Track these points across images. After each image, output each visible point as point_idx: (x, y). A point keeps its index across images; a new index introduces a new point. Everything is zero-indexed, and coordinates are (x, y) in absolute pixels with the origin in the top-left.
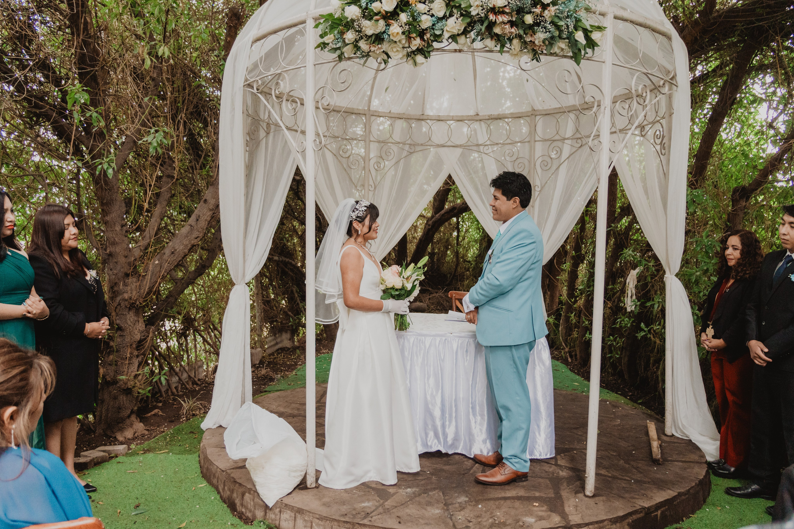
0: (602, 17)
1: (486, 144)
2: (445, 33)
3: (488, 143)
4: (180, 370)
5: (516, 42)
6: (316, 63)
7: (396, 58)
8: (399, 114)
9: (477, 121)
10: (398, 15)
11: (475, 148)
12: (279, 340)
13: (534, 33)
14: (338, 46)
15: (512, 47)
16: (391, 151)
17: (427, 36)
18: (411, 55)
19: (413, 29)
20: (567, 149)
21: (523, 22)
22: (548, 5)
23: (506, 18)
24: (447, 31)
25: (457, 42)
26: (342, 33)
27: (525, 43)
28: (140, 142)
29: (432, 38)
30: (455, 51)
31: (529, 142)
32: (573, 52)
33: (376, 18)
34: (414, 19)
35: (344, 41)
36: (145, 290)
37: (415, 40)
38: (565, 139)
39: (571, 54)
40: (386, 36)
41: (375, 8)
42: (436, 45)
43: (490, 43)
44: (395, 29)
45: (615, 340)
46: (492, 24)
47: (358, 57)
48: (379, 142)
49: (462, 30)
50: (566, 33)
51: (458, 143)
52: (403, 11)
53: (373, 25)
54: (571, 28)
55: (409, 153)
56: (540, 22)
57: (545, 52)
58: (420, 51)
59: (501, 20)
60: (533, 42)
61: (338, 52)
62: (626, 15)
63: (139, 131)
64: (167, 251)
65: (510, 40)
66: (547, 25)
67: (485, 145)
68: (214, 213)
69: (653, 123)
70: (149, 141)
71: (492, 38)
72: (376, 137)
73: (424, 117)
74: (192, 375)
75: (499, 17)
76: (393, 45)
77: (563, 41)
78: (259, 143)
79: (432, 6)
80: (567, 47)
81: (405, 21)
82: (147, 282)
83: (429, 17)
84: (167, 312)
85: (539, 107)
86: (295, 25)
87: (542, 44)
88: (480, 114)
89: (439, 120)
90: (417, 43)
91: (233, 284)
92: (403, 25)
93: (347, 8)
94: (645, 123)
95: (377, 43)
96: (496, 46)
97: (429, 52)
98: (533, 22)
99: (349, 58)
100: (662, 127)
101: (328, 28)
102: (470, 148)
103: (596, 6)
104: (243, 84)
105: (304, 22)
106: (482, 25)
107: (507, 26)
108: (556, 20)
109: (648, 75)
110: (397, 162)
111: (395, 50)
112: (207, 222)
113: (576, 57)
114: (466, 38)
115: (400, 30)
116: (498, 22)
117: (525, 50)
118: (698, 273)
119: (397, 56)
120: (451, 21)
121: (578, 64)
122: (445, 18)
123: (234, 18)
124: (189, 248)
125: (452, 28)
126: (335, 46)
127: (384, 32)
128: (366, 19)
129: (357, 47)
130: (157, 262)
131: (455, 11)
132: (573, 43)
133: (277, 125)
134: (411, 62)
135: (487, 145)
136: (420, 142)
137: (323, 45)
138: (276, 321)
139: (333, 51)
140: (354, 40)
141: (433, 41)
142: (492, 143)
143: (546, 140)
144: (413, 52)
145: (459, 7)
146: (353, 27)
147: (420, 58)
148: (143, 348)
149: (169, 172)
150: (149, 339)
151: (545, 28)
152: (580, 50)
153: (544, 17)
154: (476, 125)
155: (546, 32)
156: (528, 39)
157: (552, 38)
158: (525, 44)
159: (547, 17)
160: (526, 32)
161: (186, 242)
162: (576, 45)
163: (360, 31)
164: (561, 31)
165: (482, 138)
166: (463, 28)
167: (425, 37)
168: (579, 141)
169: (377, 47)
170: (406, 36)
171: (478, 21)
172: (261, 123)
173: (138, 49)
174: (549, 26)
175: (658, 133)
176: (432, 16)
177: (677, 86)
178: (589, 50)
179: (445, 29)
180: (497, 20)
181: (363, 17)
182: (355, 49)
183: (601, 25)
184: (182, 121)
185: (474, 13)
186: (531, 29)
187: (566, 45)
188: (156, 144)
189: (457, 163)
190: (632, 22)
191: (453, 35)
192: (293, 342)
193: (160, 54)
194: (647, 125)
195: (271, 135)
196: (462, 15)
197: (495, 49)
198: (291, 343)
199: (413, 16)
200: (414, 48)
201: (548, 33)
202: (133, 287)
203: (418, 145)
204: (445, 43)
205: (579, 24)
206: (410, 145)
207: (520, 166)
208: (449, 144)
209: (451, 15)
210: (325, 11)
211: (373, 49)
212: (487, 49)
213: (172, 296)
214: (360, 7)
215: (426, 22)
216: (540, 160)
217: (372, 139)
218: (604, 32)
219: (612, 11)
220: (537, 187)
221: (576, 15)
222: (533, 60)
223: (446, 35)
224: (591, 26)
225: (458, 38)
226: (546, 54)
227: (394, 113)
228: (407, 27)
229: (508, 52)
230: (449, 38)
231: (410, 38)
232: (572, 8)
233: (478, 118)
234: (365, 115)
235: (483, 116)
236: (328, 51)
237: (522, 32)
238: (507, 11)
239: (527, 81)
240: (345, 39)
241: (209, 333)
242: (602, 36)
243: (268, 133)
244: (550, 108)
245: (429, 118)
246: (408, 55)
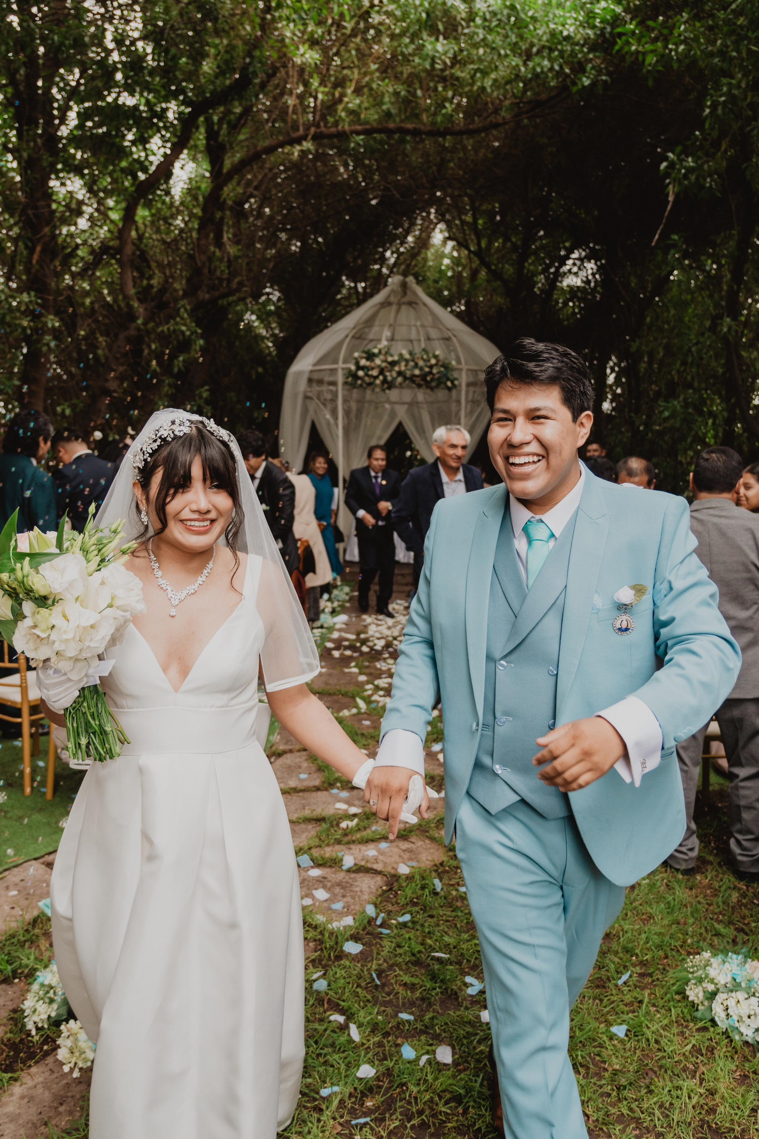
5: (424, 385)
13: (431, 384)
14: (353, 384)
15: (423, 388)
19: (385, 381)
21: (427, 379)
22: (437, 372)
23: (420, 378)
25: (401, 386)
26: (355, 379)
42: (394, 387)
43: (414, 386)
44: (378, 382)
47: (361, 389)
53: (369, 379)
54: (446, 380)
56: (433, 379)
58: (387, 389)
66: (436, 380)
76: (377, 386)
77: (443, 385)
80: (445, 387)
87: (434, 387)
90: (386, 386)
96: (417, 387)
97: (391, 389)
99: (358, 389)
106: (411, 380)
107: (421, 381)
108: (440, 378)
113: (449, 389)
114: (405, 385)
117: (429, 388)
119: (377, 390)
121: (450, 392)
125: (400, 381)
127: (374, 382)
134: (384, 392)
139: (351, 386)
144: (384, 389)
145: (402, 374)
147: (387, 392)
155: (435, 383)
167: (389, 384)
176: (392, 377)
179: (397, 381)
180: (416, 379)
182: (361, 386)
185: (408, 376)
186: (430, 381)
189: (404, 414)
196: (403, 377)
209: (399, 376)
211: (368, 387)
214: (364, 372)
215: (389, 378)
221: (448, 376)
222: (432, 390)
224: (455, 378)
226: (437, 390)
230: (398, 384)
231: (384, 384)
232: (446, 373)
237: (426, 383)
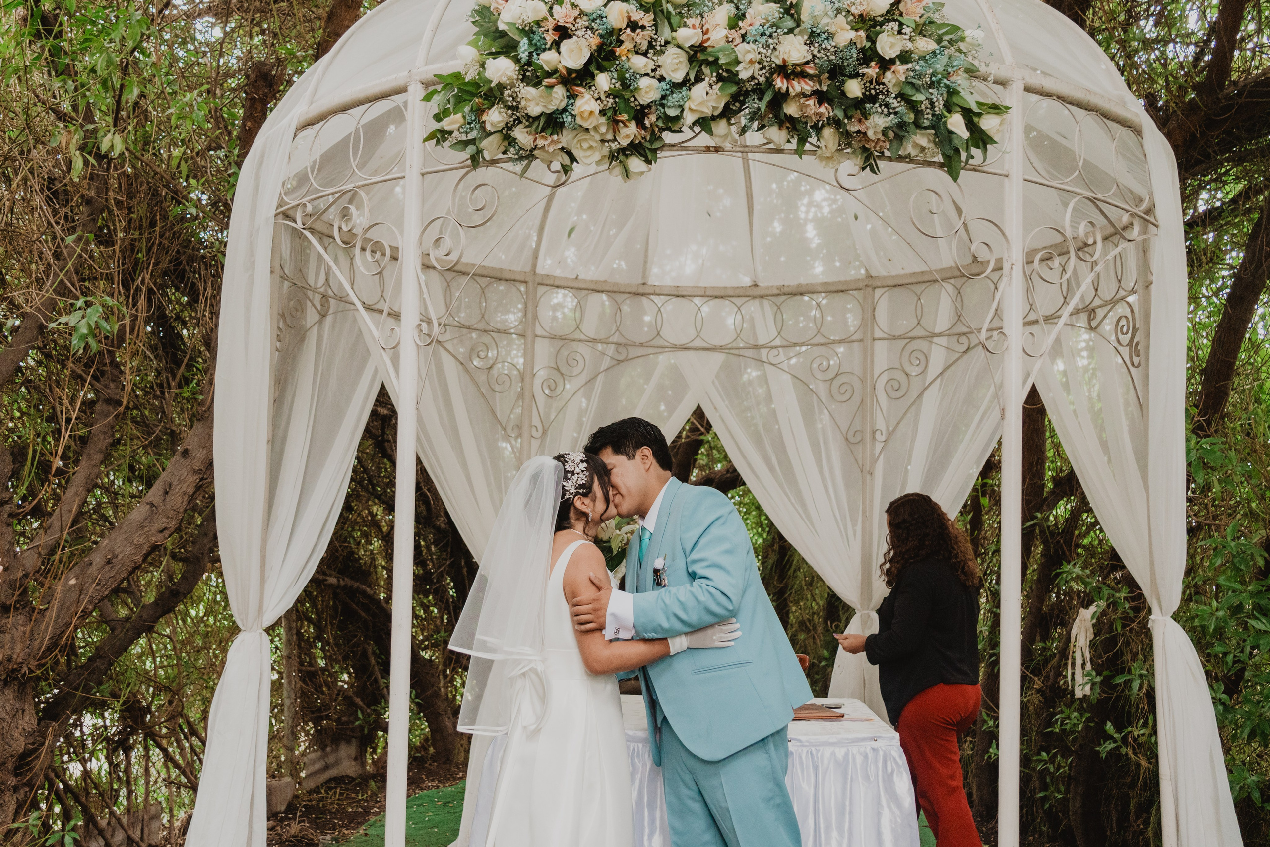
0: (1001, 87)
1: (773, 344)
2: (686, 113)
3: (778, 342)
4: (109, 823)
5: (828, 132)
6: (424, 171)
7: (588, 161)
8: (596, 282)
9: (754, 297)
10: (593, 77)
11: (750, 353)
12: (331, 759)
13: (866, 115)
14: (470, 137)
15: (822, 144)
16: (579, 358)
17: (651, 119)
18: (618, 156)
19: (622, 105)
20: (938, 357)
21: (843, 94)
22: (892, 61)
23: (807, 86)
24: (690, 109)
25: (710, 132)
26: (479, 112)
27: (847, 134)
28: (53, 325)
29: (660, 124)
30: (708, 149)
31: (861, 341)
32: (943, 154)
33: (546, 81)
34: (625, 85)
35: (483, 128)
36: (43, 640)
37: (627, 126)
38: (934, 335)
39: (939, 158)
40: (567, 118)
41: (547, 62)
42: (668, 138)
43: (777, 135)
44: (587, 104)
45: (1052, 760)
46: (781, 98)
47: (510, 160)
48: (553, 338)
49: (720, 109)
50: (930, 116)
51: (717, 342)
52: (602, 69)
53: (541, 96)
54: (939, 106)
55: (614, 362)
56: (877, 94)
57: (887, 153)
58: (635, 148)
59: (798, 88)
60: (863, 134)
61: (471, 149)
62: (1049, 84)
63: (52, 305)
64: (97, 559)
65: (818, 129)
66: (891, 101)
67: (772, 348)
68: (202, 479)
69: (1114, 302)
70: (72, 324)
71: (780, 128)
72: (547, 329)
73: (647, 290)
74: (137, 835)
75: (795, 83)
76: (583, 136)
77: (923, 132)
78: (305, 334)
79: (661, 60)
80: (931, 145)
81: (607, 89)
82: (47, 627)
83: (655, 82)
84: (89, 692)
85: (880, 270)
86: (385, 96)
87: (882, 138)
88: (760, 284)
89: (678, 294)
90: (630, 132)
91: (235, 630)
92: (603, 97)
93: (491, 63)
94: (1097, 302)
95: (549, 131)
96: (789, 142)
97: (654, 151)
98: (863, 94)
99: (493, 162)
100: (1132, 311)
101: (452, 101)
102: (742, 352)
103: (987, 65)
104: (274, 213)
105: (402, 90)
106: (760, 99)
107: (811, 102)
108: (909, 91)
109: (1098, 202)
110: (591, 380)
111: (585, 145)
112: (186, 498)
113: (951, 164)
114: (730, 124)
115: (596, 107)
116: (792, 92)
117: (849, 150)
118: (1221, 614)
119: (590, 157)
120: (699, 90)
121: (955, 179)
122: (686, 83)
123: (261, 83)
124: (144, 552)
125: (701, 103)
126: (464, 138)
127: (565, 110)
128: (528, 85)
129: (509, 141)
130: (73, 582)
131: (706, 71)
132: (944, 138)
133: (343, 299)
134: (618, 170)
135: (776, 347)
136: (638, 340)
137: (441, 136)
138: (328, 717)
139: (461, 146)
140: (502, 124)
141: (662, 130)
142: (786, 343)
143: (895, 338)
144: (622, 150)
145: (714, 64)
146: (502, 100)
147: (635, 163)
148: (31, 769)
149: (111, 391)
150: (44, 749)
151: (887, 105)
152: (957, 151)
153: (883, 84)
154: (752, 307)
155: (889, 114)
156: (853, 128)
157: (902, 125)
158: (846, 138)
159: (890, 86)
160: (850, 114)
161: (139, 539)
162: (950, 141)
163: (515, 108)
164: (918, 113)
165: (766, 333)
166: (722, 105)
167: (647, 122)
168: (964, 339)
169: (549, 140)
170: (609, 118)
171: (753, 91)
172: (310, 293)
173: (59, 137)
174: (895, 103)
175: (1123, 322)
176: (661, 79)
177: (1157, 226)
178: (974, 151)
179: (686, 106)
180: (791, 89)
181: (522, 81)
182: (506, 143)
183: (998, 102)
184: (144, 289)
185: (744, 75)
186: (860, 107)
187: (929, 141)
188: (85, 331)
189: (713, 382)
190: (1061, 98)
191: (703, 118)
192: (363, 764)
193: (104, 148)
194: (1100, 306)
195: (329, 319)
196: (720, 79)
197: (788, 146)
198: (358, 767)
199: (622, 79)
200: (625, 143)
201: (892, 116)
202: (17, 635)
203: (634, 345)
204: (687, 133)
205: (955, 99)
206: (618, 344)
207: (842, 391)
208: (698, 343)
209: (699, 79)
210: (447, 67)
211: (540, 143)
212: (771, 146)
213: (100, 657)
214: (517, 60)
215: (648, 91)
216: (884, 378)
217: (539, 331)
218: (1005, 116)
219: (1019, 78)
220: (878, 433)
221: (948, 83)
222: (863, 169)
223: (689, 118)
224: (979, 104)
225: (713, 125)
226: (890, 159)
227: (585, 281)
228: (611, 101)
229: (813, 153)
230: (694, 123)
231: (617, 122)
232: (940, 67)
233: (757, 292)
234: (526, 282)
235: (768, 288)
236: (450, 147)
237: (840, 114)
238: (811, 72)
239: (856, 218)
240: (484, 122)
241: (178, 741)
242: (1001, 124)
243: (324, 316)
244: (903, 272)
245: (658, 292)
246: (612, 157)
